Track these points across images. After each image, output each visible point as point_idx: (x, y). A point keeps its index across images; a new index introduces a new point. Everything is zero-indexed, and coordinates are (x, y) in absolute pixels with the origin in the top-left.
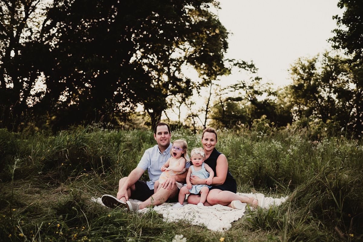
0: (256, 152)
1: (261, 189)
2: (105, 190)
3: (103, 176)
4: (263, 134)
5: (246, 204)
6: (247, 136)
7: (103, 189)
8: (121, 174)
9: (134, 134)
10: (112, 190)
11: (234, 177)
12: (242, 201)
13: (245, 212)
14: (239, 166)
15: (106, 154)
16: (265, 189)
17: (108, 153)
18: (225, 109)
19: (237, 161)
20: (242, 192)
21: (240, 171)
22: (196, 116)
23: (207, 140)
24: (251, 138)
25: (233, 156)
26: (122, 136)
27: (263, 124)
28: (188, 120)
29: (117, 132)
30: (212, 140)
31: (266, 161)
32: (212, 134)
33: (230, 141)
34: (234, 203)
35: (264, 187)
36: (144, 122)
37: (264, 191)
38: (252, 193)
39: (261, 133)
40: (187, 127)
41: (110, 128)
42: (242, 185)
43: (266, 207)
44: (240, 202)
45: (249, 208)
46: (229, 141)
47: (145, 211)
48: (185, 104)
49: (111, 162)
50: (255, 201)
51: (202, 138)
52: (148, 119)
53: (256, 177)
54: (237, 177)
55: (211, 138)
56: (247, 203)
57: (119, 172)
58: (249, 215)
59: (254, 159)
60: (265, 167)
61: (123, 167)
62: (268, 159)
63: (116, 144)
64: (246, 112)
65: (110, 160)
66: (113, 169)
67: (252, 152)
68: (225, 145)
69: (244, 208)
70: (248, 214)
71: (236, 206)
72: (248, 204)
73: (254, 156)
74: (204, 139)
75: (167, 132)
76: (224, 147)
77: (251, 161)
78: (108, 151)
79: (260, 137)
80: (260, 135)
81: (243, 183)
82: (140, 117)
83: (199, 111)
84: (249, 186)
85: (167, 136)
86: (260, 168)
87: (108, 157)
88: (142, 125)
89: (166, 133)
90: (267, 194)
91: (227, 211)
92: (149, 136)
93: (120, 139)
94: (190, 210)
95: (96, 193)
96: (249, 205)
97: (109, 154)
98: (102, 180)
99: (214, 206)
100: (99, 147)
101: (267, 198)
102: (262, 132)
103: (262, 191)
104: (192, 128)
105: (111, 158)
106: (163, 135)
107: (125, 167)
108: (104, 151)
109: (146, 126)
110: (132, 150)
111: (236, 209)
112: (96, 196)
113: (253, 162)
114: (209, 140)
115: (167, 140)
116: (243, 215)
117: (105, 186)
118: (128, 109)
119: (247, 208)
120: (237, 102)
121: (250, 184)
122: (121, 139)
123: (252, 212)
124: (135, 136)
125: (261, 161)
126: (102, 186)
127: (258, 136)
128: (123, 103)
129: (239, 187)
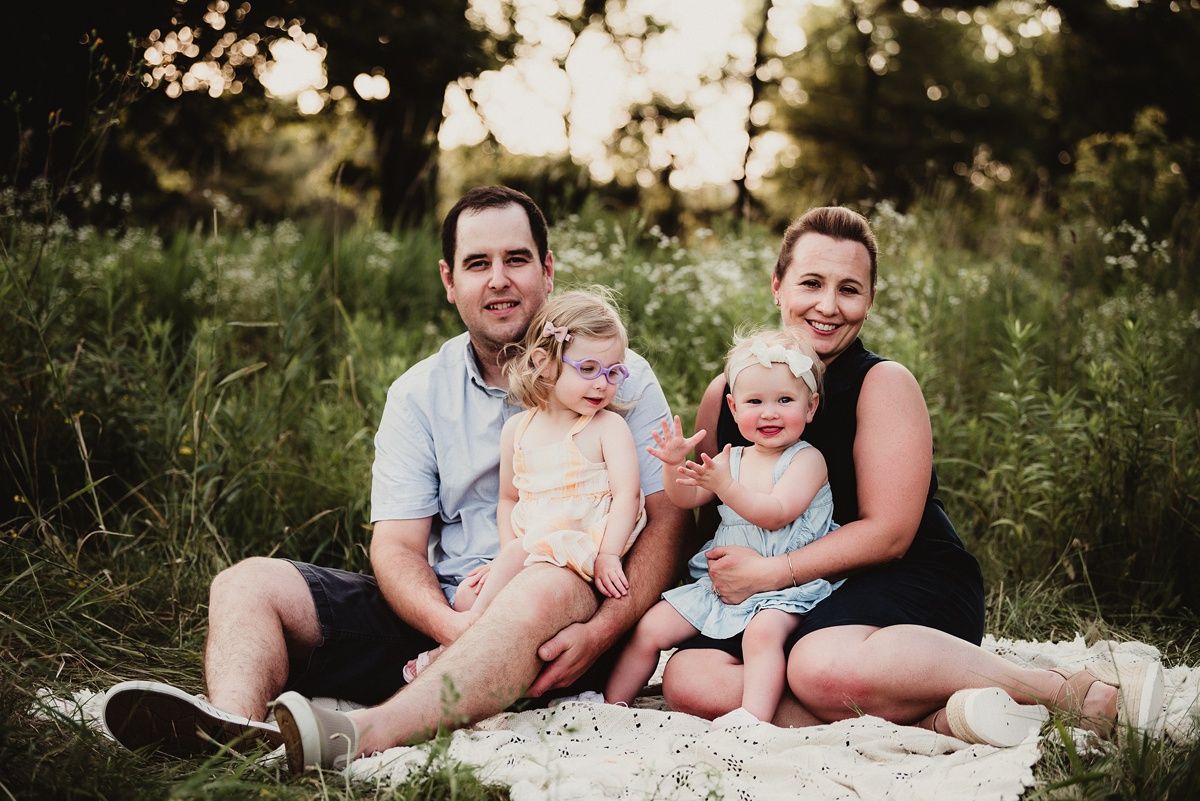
0: (1102, 369)
1: (1137, 608)
2: (114, 638)
3: (97, 545)
4: (1149, 242)
5: (1040, 713)
6: (1036, 252)
7: (104, 632)
8: (213, 529)
9: (271, 260)
10: (159, 638)
11: (961, 530)
12: (1019, 694)
13: (1042, 762)
14: (990, 462)
15: (103, 396)
16: (1165, 611)
17: (119, 393)
18: (878, 62)
19: (973, 424)
20: (1017, 633)
21: (996, 495)
22: (682, 113)
23: (814, 283)
24: (1068, 264)
25: (949, 396)
26: (198, 273)
27: (1148, 170)
28: (627, 144)
29: (156, 243)
30: (846, 288)
31: (1167, 429)
32: (850, 246)
33: (928, 290)
34: (963, 706)
35: (1157, 601)
36: (327, 167)
37: (1155, 624)
38: (1080, 640)
39: (1130, 239)
40: (621, 196)
41: (109, 220)
42: (1010, 585)
43: (1170, 729)
44: (1004, 696)
45: (1064, 737)
46: (918, 292)
47: (398, 765)
48: (607, 29)
49: (144, 454)
50: (1098, 693)
51: (781, 272)
52: (352, 142)
53: (1105, 530)
54: (978, 532)
55: (846, 275)
56: (1047, 703)
57: (198, 519)
58: (1066, 784)
59: (1089, 413)
60: (1164, 469)
61: (219, 486)
62: (1181, 408)
63: (161, 328)
64: (1025, 80)
65: (135, 440)
66: (156, 499)
67: (1072, 364)
68: (892, 322)
69: (1034, 736)
70: (1063, 777)
71: (979, 728)
72: (1059, 710)
73: (1089, 395)
74: (793, 276)
75: (525, 252)
76: (890, 334)
77: (1069, 426)
78: (115, 380)
79: (1129, 263)
80: (1127, 251)
81: (1017, 577)
82: (301, 134)
83: (704, 81)
84: (1059, 593)
85: (525, 276)
86: (1132, 476)
87: (122, 421)
88: (316, 184)
89: (515, 257)
90: (1181, 644)
91: (920, 761)
92: (377, 270)
93: (187, 295)
94: (686, 757)
95: (59, 659)
96: (1065, 716)
97: (124, 401)
98: (93, 571)
99: (840, 728)
100: (55, 352)
101: (1181, 670)
102: (1138, 226)
103: (1146, 627)
104: (655, 202)
105: (139, 421)
106: (496, 275)
107: (234, 482)
108: (90, 380)
109: (345, 198)
110: (271, 363)
111: (977, 747)
112: (64, 678)
113: (1083, 437)
114: (830, 288)
115: (527, 304)
116: (1030, 780)
117: (117, 615)
118: (213, 79)
119: (1054, 735)
120: (962, 17)
121: (1067, 580)
122: (196, 291)
123: (1090, 760)
124: (288, 271)
125: (1138, 428)
126: (93, 610)
127: (1111, 261)
128: (184, 40)
129: (997, 598)
